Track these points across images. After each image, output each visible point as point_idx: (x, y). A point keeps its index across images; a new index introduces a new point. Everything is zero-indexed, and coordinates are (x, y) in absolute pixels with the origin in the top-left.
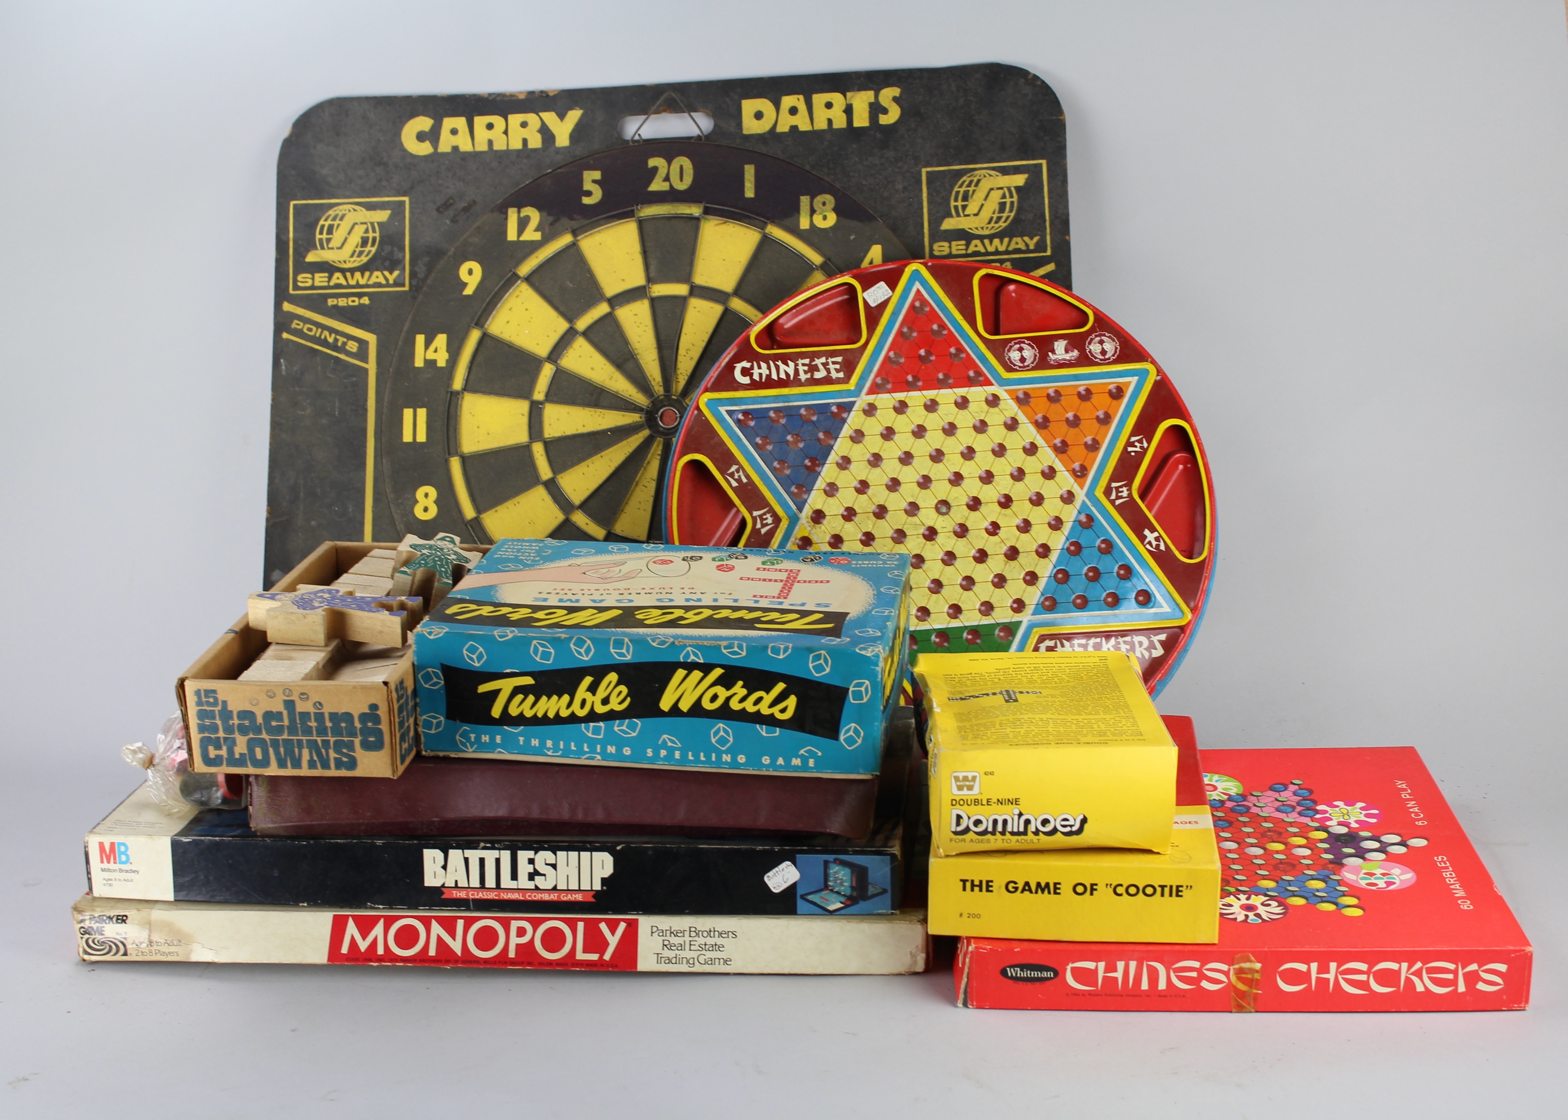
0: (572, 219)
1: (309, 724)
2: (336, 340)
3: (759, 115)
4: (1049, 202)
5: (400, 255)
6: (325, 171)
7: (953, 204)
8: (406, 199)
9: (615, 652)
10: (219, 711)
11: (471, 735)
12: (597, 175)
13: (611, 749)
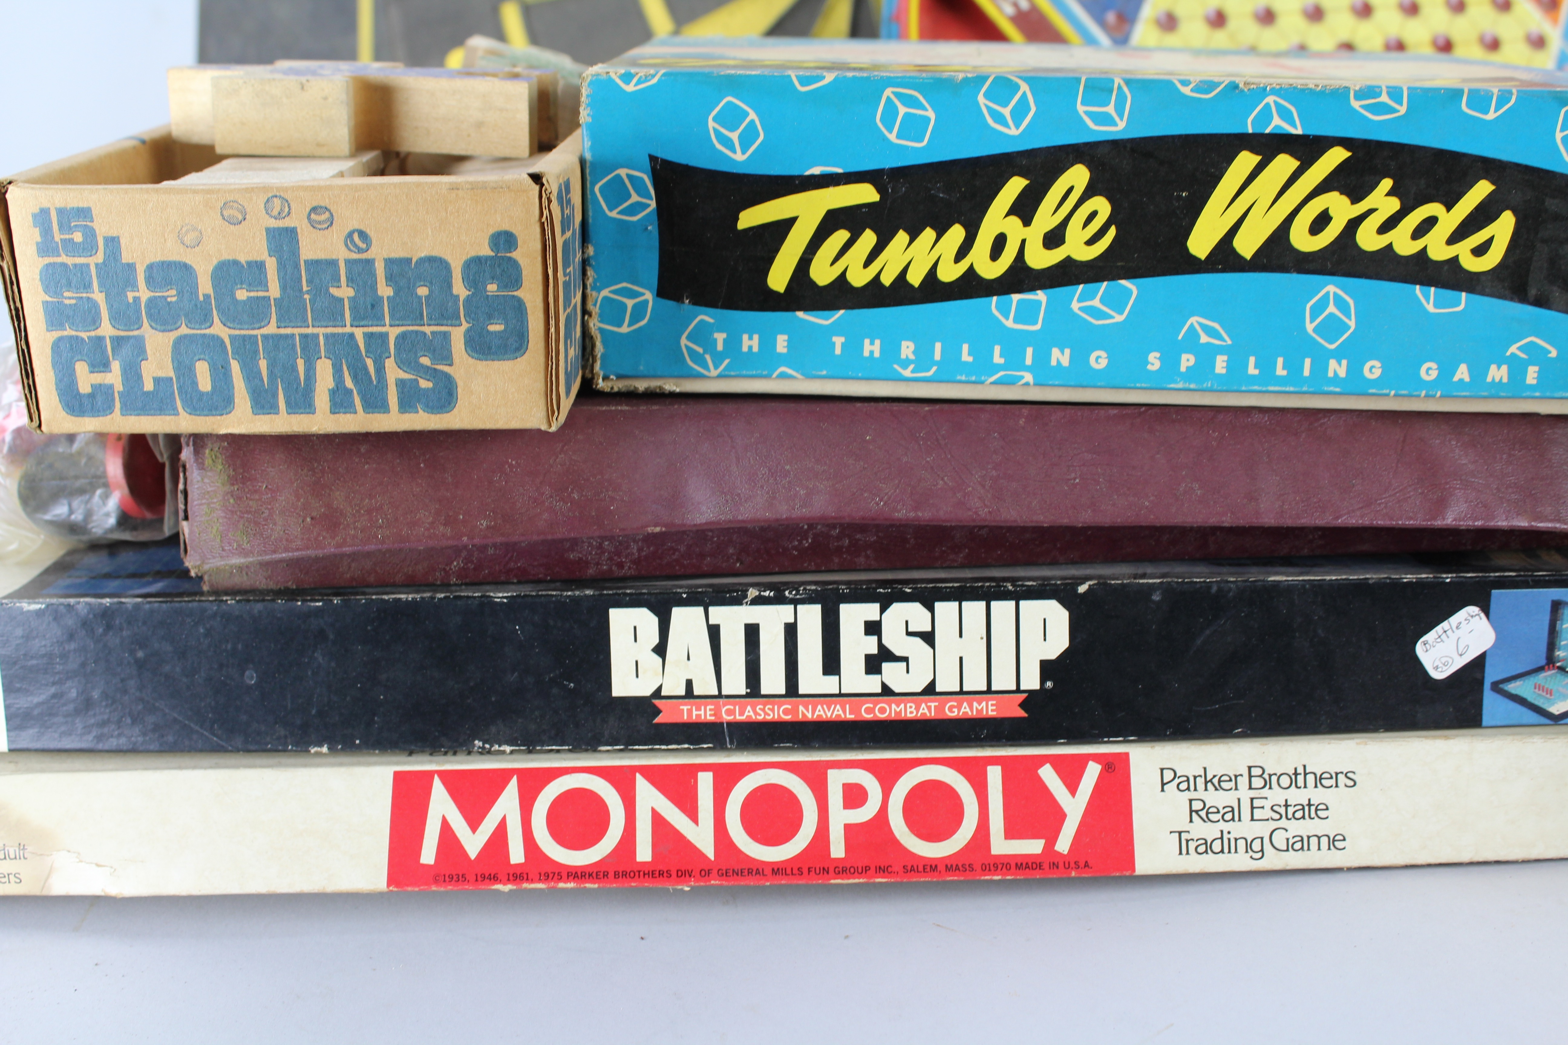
1: (334, 291)
9: (1086, 113)
10: (97, 265)
11: (716, 335)
13: (1060, 357)
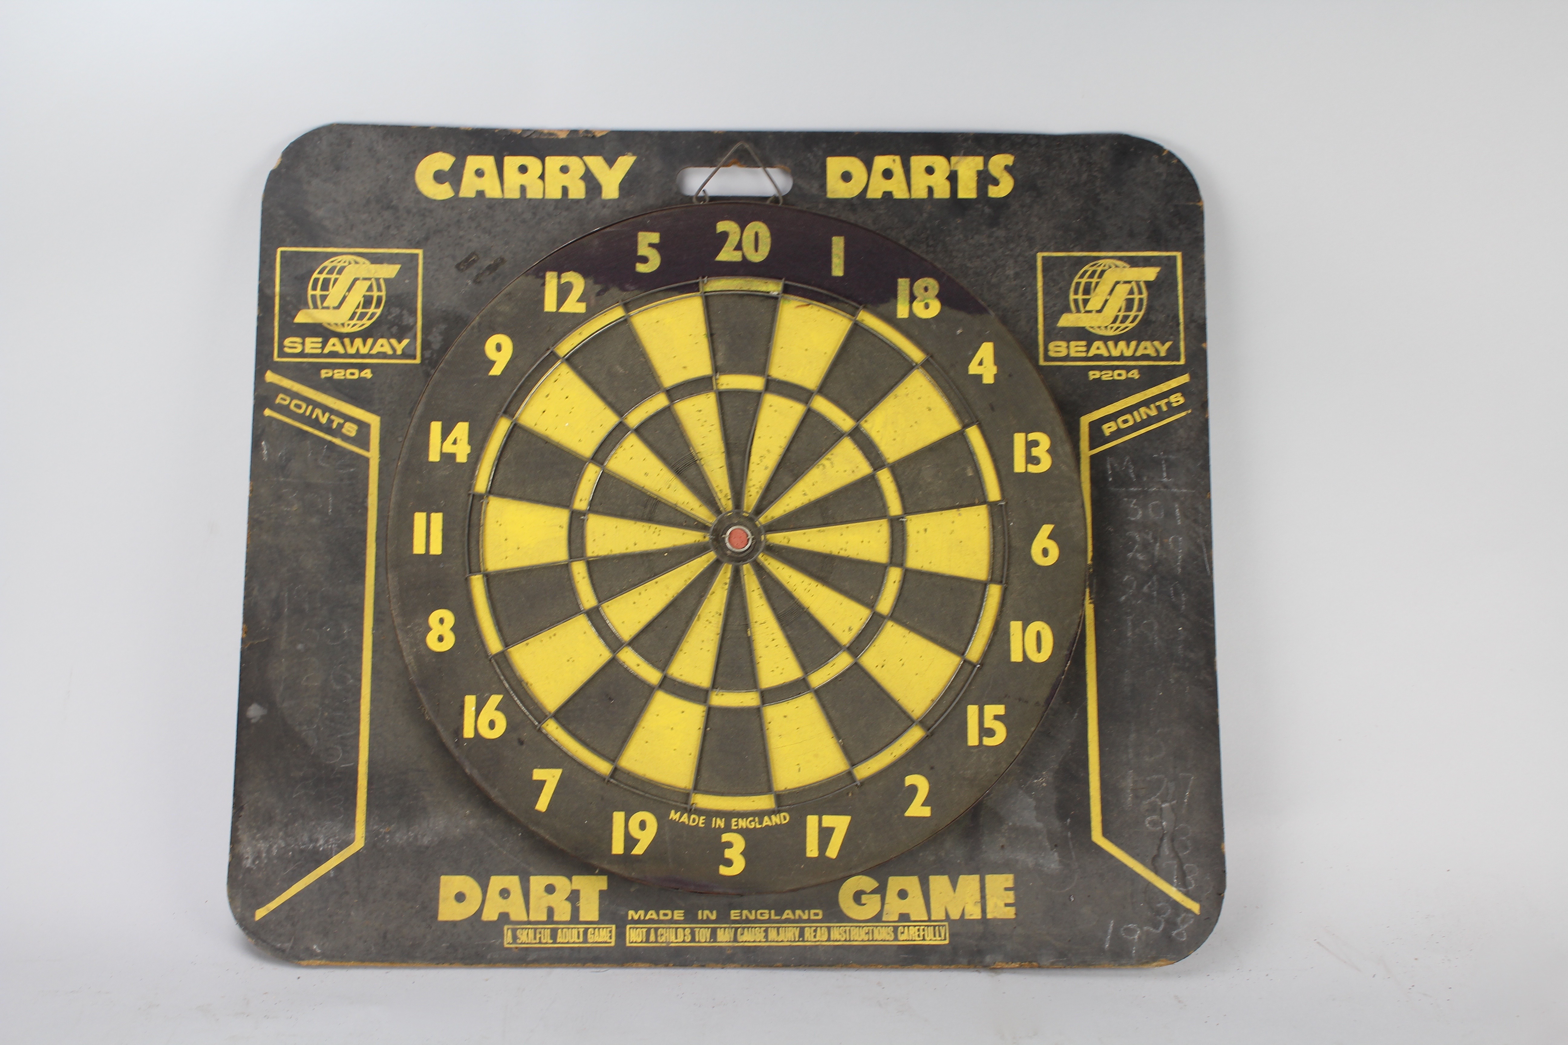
0: (623, 289)
2: (330, 421)
3: (846, 177)
4: (1184, 302)
5: (411, 320)
6: (320, 213)
7: (1072, 297)
8: (420, 252)
12: (655, 238)
